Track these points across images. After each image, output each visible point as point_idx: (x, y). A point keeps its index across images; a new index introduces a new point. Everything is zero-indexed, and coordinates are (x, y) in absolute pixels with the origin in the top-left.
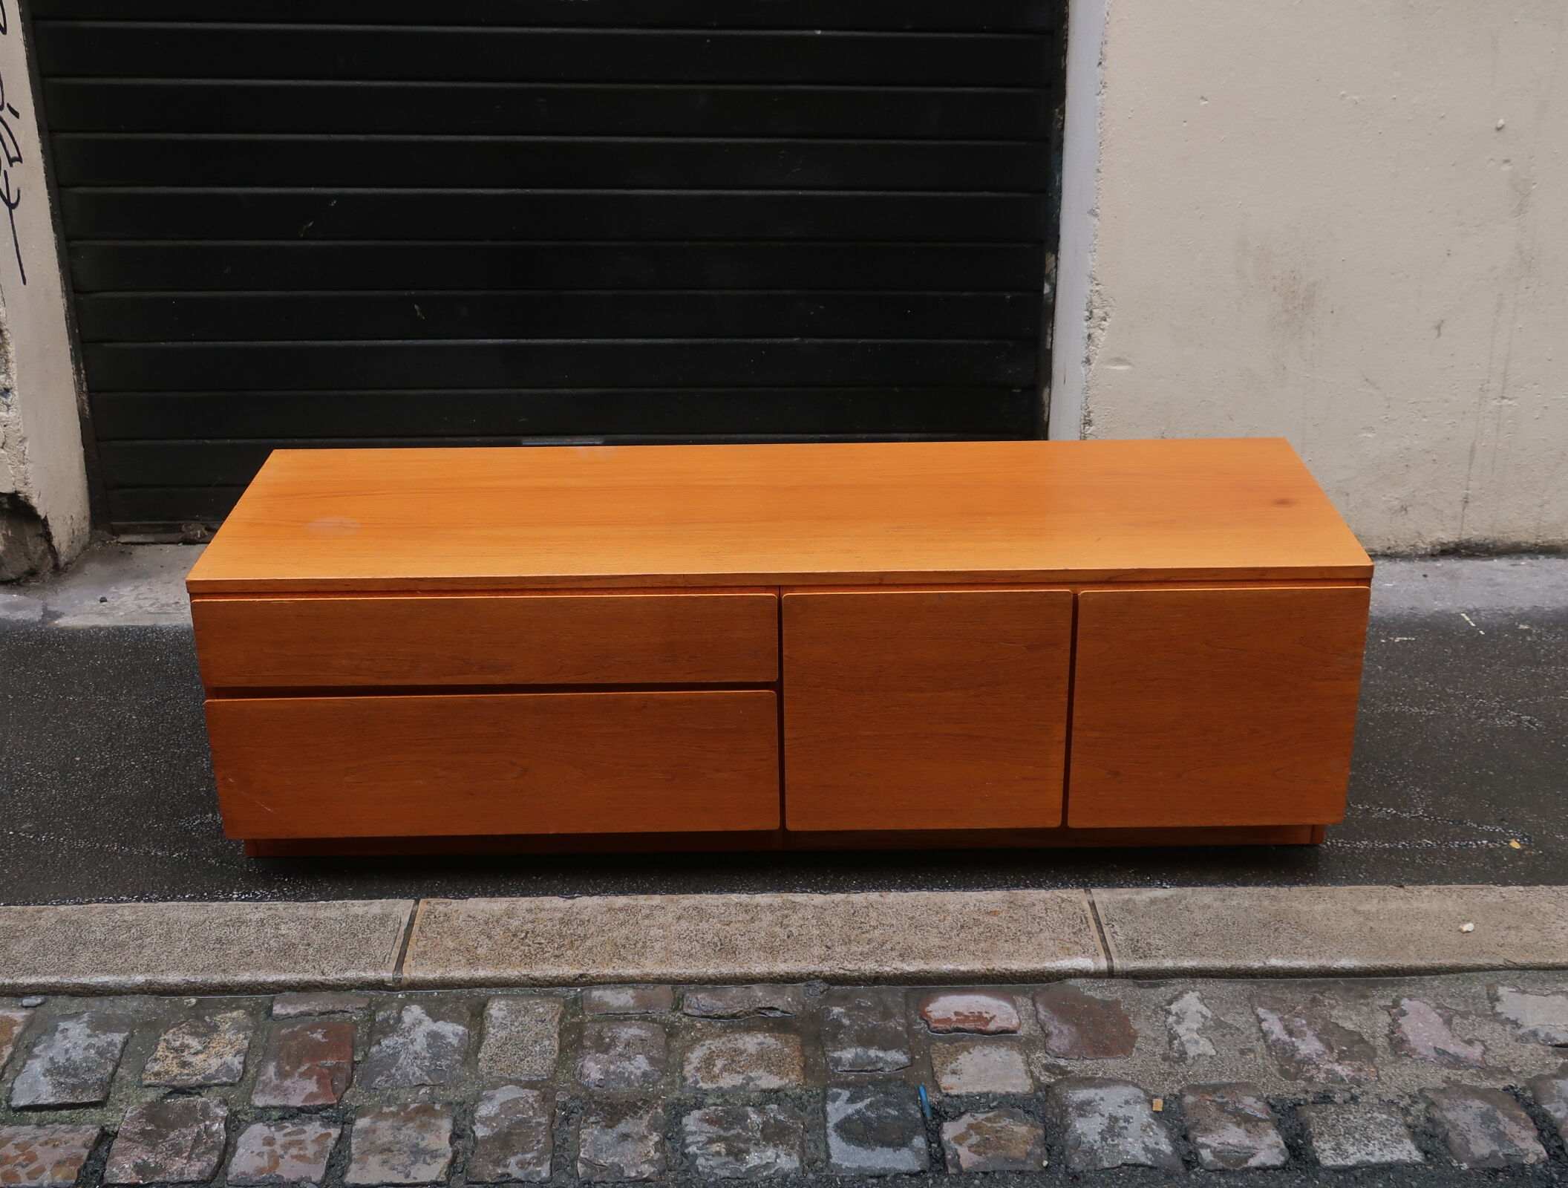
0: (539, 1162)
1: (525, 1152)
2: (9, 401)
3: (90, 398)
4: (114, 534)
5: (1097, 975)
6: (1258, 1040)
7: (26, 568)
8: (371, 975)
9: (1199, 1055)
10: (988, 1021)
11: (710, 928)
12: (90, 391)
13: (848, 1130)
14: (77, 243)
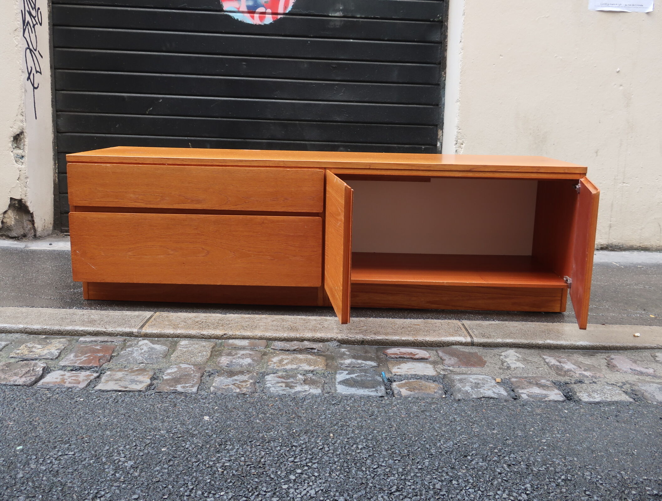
0: (192, 386)
1: (186, 383)
2: (23, 161)
3: (58, 176)
4: (61, 232)
5: (466, 344)
6: (545, 365)
7: (22, 233)
8: (128, 330)
9: (517, 367)
10: (415, 355)
11: (286, 324)
12: (59, 173)
13: (345, 382)
14: (60, 113)
